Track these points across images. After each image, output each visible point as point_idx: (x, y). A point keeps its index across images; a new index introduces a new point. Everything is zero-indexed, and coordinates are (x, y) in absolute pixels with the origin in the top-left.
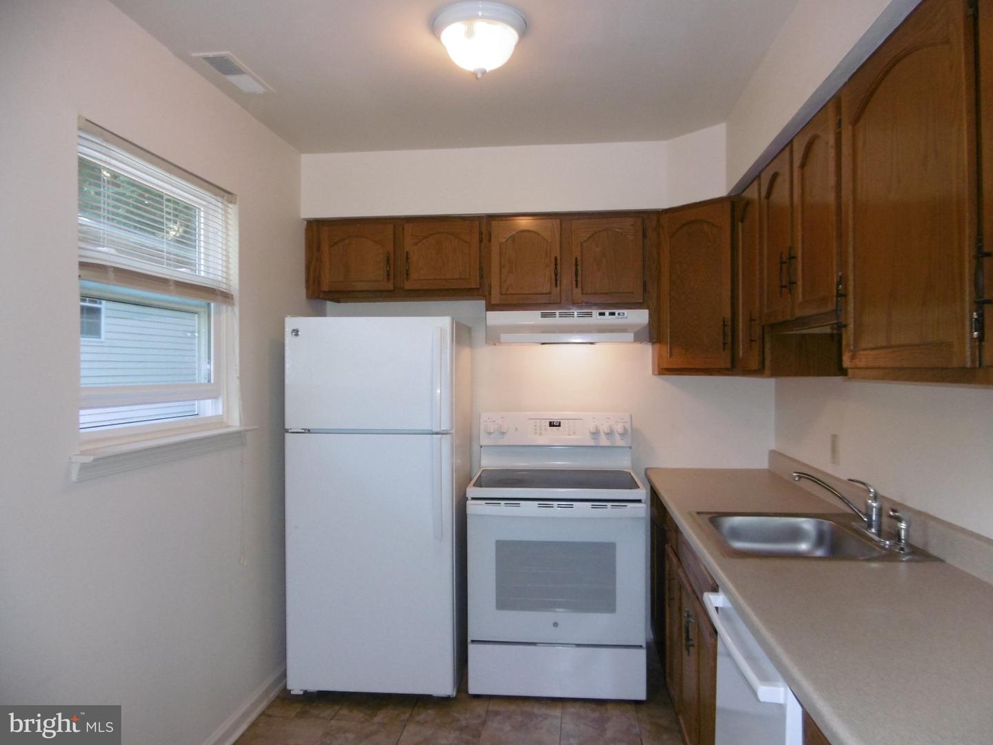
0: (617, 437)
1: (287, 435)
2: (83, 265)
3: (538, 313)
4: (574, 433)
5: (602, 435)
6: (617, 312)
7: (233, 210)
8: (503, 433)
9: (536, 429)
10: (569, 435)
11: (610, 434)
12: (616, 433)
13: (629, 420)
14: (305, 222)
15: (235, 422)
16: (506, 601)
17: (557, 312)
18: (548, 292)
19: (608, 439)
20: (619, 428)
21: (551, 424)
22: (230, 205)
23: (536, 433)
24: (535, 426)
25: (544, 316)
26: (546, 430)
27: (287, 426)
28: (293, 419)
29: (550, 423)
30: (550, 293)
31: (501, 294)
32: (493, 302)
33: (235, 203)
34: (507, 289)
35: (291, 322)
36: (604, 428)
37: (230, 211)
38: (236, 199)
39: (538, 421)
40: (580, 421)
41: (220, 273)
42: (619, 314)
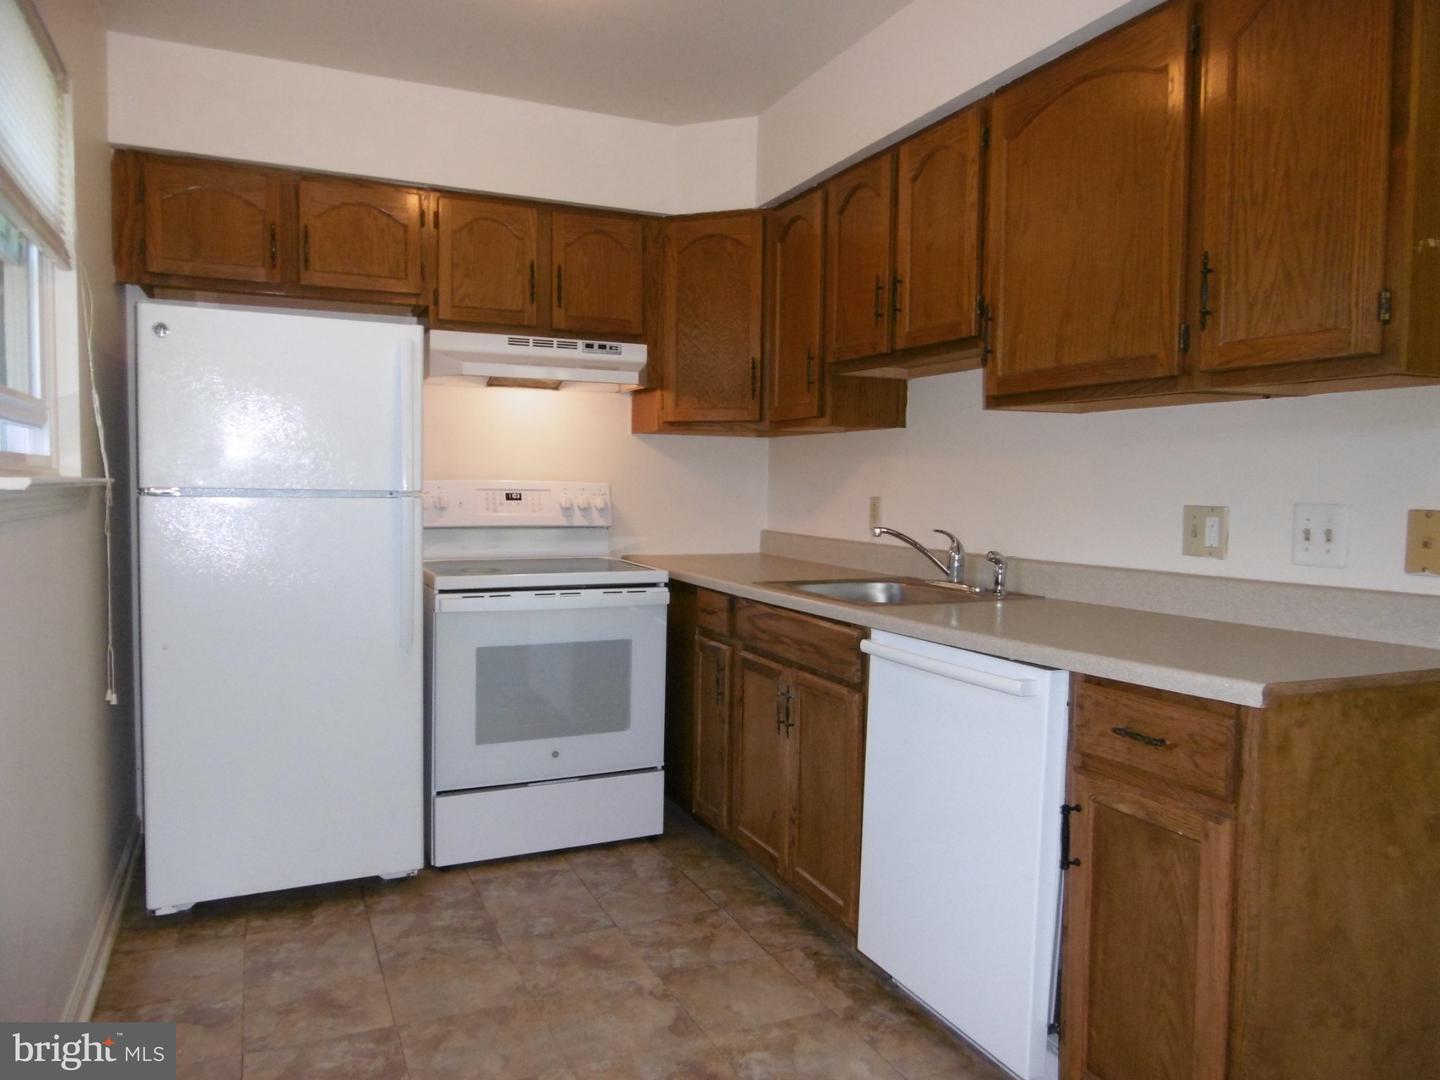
0: (595, 514)
1: (144, 497)
3: (505, 338)
4: (540, 509)
5: (577, 512)
6: (608, 344)
8: (442, 509)
9: (488, 504)
10: (534, 511)
11: (585, 510)
12: (594, 509)
13: (607, 491)
14: (112, 151)
16: (488, 731)
17: (531, 339)
18: (519, 309)
19: (584, 516)
20: (599, 502)
21: (509, 497)
23: (488, 509)
24: (487, 499)
25: (512, 342)
26: (501, 504)
27: (144, 487)
29: (507, 495)
30: (522, 311)
31: (454, 307)
32: (441, 317)
34: (461, 300)
36: (580, 501)
39: (490, 492)
40: (548, 493)
42: (611, 348)
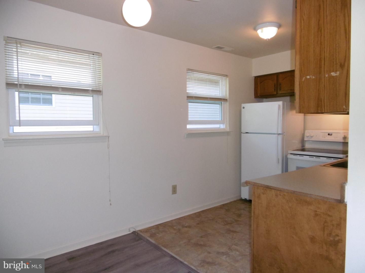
1: (242, 134)
2: (188, 97)
4: (337, 138)
7: (228, 79)
8: (312, 137)
10: (335, 138)
14: (254, 77)
15: (228, 130)
21: (329, 134)
22: (227, 78)
23: (323, 137)
24: (323, 135)
26: (326, 136)
27: (242, 132)
28: (243, 130)
29: (328, 134)
33: (228, 77)
35: (243, 105)
37: (227, 79)
38: (228, 76)
39: (324, 133)
41: (225, 95)
